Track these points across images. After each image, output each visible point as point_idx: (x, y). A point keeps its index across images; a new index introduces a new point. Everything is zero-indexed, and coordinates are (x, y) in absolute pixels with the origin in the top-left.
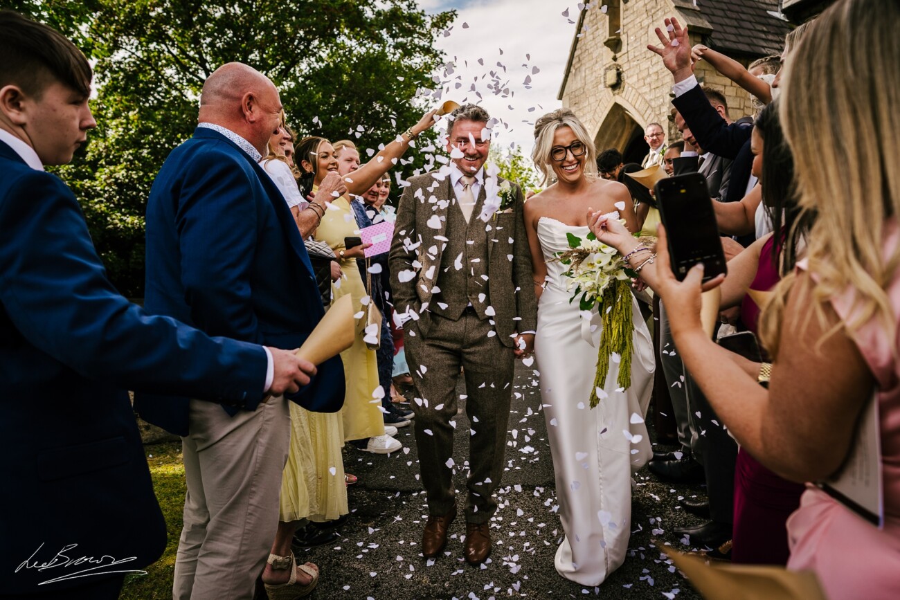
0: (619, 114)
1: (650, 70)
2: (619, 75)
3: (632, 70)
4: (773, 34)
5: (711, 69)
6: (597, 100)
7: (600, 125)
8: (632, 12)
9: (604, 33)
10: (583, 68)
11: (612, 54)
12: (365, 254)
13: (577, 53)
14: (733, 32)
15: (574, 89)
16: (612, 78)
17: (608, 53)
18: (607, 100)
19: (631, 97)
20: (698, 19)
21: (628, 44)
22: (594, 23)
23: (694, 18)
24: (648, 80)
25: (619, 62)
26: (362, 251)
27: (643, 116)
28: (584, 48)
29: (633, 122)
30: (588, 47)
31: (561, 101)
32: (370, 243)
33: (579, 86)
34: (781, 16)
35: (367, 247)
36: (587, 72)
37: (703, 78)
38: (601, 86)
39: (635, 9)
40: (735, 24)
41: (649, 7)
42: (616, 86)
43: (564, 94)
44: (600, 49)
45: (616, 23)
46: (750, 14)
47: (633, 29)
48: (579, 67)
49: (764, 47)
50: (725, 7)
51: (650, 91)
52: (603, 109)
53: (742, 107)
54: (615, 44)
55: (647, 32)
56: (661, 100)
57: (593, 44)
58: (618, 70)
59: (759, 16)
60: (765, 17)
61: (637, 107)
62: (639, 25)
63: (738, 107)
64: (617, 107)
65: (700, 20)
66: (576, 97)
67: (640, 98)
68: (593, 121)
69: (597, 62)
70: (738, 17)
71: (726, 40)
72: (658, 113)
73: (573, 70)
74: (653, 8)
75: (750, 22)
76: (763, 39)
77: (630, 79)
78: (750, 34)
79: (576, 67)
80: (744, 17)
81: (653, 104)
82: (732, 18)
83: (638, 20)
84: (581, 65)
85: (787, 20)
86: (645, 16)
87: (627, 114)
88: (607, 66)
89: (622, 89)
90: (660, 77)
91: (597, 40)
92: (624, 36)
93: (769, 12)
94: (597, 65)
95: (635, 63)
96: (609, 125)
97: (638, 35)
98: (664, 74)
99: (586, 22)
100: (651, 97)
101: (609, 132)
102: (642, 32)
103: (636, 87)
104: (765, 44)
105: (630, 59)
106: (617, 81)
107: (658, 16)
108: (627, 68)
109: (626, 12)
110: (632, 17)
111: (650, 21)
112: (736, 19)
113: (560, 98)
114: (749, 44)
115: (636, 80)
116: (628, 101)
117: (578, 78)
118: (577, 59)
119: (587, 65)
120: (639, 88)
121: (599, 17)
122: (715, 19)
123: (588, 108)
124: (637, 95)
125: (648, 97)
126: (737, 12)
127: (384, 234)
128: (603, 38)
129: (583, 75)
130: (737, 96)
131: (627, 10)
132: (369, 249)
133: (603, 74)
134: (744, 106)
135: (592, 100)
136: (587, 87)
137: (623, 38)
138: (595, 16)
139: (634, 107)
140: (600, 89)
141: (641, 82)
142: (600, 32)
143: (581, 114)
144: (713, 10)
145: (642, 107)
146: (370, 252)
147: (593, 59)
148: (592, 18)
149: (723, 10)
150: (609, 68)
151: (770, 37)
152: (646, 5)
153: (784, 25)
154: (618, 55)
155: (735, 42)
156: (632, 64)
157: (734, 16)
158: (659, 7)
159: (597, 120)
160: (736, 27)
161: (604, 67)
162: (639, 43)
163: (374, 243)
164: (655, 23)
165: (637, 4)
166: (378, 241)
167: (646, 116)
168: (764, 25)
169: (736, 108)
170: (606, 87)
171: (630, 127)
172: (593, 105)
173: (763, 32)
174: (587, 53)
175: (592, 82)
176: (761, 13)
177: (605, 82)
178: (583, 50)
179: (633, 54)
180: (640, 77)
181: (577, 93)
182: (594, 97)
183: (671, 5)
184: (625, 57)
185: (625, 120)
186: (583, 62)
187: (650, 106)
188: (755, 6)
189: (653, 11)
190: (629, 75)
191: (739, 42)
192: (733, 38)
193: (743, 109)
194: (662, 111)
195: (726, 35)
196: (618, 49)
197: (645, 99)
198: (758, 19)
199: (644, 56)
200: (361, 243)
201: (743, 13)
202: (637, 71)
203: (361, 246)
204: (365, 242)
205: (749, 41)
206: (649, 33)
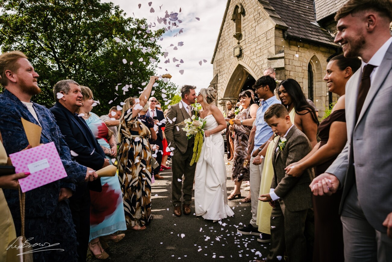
0: (240, 69)
1: (257, 47)
2: (241, 51)
3: (248, 48)
4: (314, 32)
5: (287, 47)
6: (230, 63)
7: (231, 75)
8: (247, 20)
9: (233, 31)
10: (223, 49)
11: (237, 41)
12: (22, 187)
13: (220, 42)
14: (297, 30)
15: (218, 58)
16: (237, 52)
17: (235, 41)
18: (235, 63)
19: (247, 61)
20: (281, 22)
21: (245, 36)
22: (228, 27)
23: (279, 22)
24: (256, 52)
25: (241, 44)
26: (15, 183)
27: (253, 70)
28: (223, 39)
29: (247, 73)
30: (226, 38)
31: (212, 64)
32: (26, 171)
33: (221, 57)
34: (317, 24)
35: (22, 177)
36: (225, 50)
37: (284, 50)
38: (232, 57)
39: (249, 19)
40: (297, 26)
41: (256, 17)
42: (240, 56)
43: (214, 61)
44: (231, 39)
45: (239, 27)
46: (303, 23)
47: (248, 28)
48: (221, 48)
49: (311, 37)
50: (292, 19)
51: (257, 58)
52: (233, 68)
53: (301, 66)
54: (239, 36)
55: (255, 29)
56: (263, 62)
57: (228, 37)
58: (240, 48)
59: (307, 23)
60: (310, 24)
61: (250, 65)
62: (251, 26)
63: (300, 66)
64: (240, 66)
65: (282, 23)
66: (219, 62)
67: (252, 62)
68: (228, 73)
69: (230, 45)
70: (298, 23)
71: (294, 33)
72: (261, 68)
73: (218, 50)
74: (258, 17)
75: (304, 26)
76: (311, 34)
77: (247, 52)
78: (305, 31)
79: (220, 48)
80: (300, 23)
81: (258, 64)
82: (295, 24)
83: (251, 24)
84: (222, 47)
85: (319, 26)
86: (254, 22)
87: (245, 70)
88: (235, 47)
89: (242, 57)
90: (262, 51)
91: (230, 35)
92: (243, 32)
93: (311, 22)
94: (230, 47)
95: (249, 45)
96: (236, 75)
97: (250, 31)
98: (263, 49)
99: (224, 27)
100: (257, 61)
101: (235, 78)
102: (252, 29)
103: (249, 56)
104: (312, 36)
105: (246, 43)
106: (240, 53)
107: (261, 21)
108: (245, 47)
109: (244, 21)
110: (247, 23)
111: (257, 24)
112: (297, 24)
113: (212, 63)
114: (304, 36)
115: (250, 53)
116: (245, 63)
117: (221, 53)
118: (220, 45)
119: (225, 47)
120: (251, 57)
121: (231, 24)
122: (288, 23)
123: (226, 67)
124: (250, 60)
125: (255, 61)
126: (297, 21)
127: (45, 160)
128: (233, 34)
129: (223, 52)
130: (299, 60)
131: (245, 20)
132: (26, 179)
133: (233, 51)
134: (303, 65)
135: (227, 63)
136: (225, 57)
137: (243, 33)
138: (229, 24)
139: (249, 66)
140: (231, 58)
141: (252, 54)
142: (231, 31)
143: (222, 70)
144: (286, 19)
145: (253, 66)
146: (28, 185)
147: (228, 44)
148: (227, 25)
149: (291, 20)
150: (236, 48)
151: (313, 33)
152: (254, 16)
153: (319, 28)
154: (240, 41)
155: (298, 34)
156: (247, 45)
157: (296, 23)
158: (261, 17)
159: (230, 73)
160: (297, 28)
161: (233, 48)
162: (251, 35)
163: (31, 171)
164: (259, 25)
165: (250, 16)
166: (38, 169)
167: (254, 70)
168: (309, 27)
169: (298, 66)
170: (234, 57)
171: (245, 76)
172: (228, 66)
173: (310, 31)
174: (225, 41)
175: (227, 55)
176: (308, 22)
177: (234, 54)
178: (223, 40)
179: (248, 40)
180: (252, 51)
181: (220, 60)
182: (228, 62)
183: (267, 15)
184: (244, 42)
185: (243, 73)
186: (223, 46)
187: (256, 65)
188: (305, 19)
189: (258, 19)
190: (246, 51)
191: (300, 34)
192: (297, 32)
193: (302, 67)
194: (263, 67)
195: (294, 31)
196: (240, 39)
197: (254, 62)
198: (307, 25)
199: (253, 41)
200: (14, 172)
201: (300, 22)
202: (250, 48)
203: (14, 176)
204: (19, 171)
205: (304, 34)
206: (256, 30)
